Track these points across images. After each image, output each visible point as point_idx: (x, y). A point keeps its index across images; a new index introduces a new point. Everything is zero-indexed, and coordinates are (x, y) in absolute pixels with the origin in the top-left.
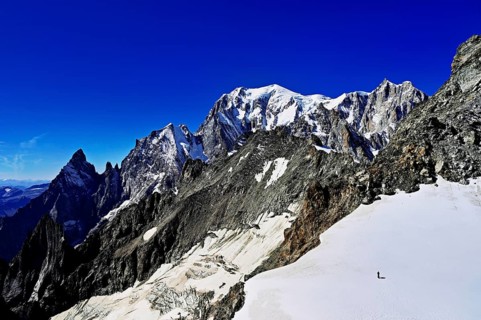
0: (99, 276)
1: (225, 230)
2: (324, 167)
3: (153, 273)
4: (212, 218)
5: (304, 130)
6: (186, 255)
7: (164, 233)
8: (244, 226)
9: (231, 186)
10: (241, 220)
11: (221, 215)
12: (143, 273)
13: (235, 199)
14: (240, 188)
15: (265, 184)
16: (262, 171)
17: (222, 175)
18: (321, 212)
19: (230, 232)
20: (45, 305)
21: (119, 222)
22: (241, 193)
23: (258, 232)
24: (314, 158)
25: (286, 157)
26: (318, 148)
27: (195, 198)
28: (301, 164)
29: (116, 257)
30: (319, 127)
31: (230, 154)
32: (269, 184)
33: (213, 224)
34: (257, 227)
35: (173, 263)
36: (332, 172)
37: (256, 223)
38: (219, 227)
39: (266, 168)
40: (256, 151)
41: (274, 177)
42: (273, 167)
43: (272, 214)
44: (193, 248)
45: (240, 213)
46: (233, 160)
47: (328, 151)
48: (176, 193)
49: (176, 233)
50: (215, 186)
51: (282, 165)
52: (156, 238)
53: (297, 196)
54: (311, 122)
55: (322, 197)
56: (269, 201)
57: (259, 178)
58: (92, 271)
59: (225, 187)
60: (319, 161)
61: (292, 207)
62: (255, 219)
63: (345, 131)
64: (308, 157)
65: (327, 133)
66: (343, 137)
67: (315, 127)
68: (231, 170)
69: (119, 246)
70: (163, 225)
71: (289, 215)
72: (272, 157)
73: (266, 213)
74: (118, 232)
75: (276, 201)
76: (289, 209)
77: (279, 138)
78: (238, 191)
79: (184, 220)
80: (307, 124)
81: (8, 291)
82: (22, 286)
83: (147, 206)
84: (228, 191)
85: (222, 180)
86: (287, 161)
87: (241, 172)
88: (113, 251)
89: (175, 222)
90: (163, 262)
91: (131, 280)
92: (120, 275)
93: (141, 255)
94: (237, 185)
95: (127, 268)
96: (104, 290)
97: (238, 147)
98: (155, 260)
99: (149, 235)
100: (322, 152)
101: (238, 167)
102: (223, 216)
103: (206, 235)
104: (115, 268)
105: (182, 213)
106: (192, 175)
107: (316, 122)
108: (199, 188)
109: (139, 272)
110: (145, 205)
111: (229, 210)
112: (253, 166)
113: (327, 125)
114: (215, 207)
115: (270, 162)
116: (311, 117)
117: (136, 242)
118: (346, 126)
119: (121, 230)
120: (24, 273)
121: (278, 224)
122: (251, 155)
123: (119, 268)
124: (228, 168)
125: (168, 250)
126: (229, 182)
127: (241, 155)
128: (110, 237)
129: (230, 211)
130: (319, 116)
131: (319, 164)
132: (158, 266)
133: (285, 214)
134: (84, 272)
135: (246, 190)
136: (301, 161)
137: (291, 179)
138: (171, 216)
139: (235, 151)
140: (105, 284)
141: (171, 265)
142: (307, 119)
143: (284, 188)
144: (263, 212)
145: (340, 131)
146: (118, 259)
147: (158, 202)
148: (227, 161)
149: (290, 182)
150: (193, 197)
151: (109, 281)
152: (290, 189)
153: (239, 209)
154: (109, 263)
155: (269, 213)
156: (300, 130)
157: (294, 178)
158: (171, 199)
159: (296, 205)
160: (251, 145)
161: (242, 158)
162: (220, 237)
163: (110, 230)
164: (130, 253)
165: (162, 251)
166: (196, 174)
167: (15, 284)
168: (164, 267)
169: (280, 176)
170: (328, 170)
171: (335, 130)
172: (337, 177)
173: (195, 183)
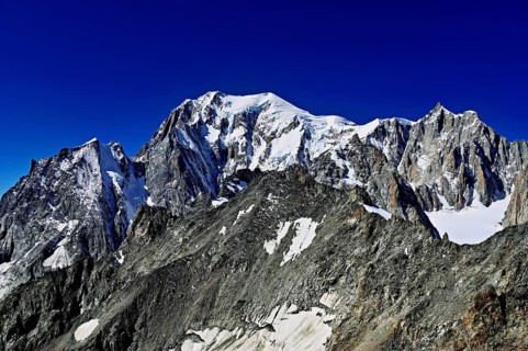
1: (216, 330)
2: (381, 240)
4: (194, 308)
5: (329, 174)
7: (113, 330)
8: (247, 326)
9: (225, 257)
10: (243, 314)
11: (209, 304)
13: (231, 280)
14: (240, 261)
15: (281, 259)
16: (275, 237)
17: (208, 238)
19: (225, 335)
21: (16, 304)
22: (242, 270)
23: (272, 336)
24: (363, 224)
25: (314, 217)
26: (370, 209)
27: (166, 274)
28: (340, 231)
30: (352, 172)
31: (215, 203)
32: (287, 258)
33: (197, 320)
34: (270, 327)
36: (396, 250)
37: (269, 321)
38: (205, 325)
39: (282, 233)
40: (263, 203)
41: (296, 248)
42: (292, 233)
43: (294, 307)
45: (242, 302)
46: (227, 216)
47: (387, 215)
48: (121, 261)
49: (132, 330)
50: (197, 255)
53: (335, 282)
54: (340, 163)
56: (289, 286)
57: (270, 247)
59: (215, 259)
60: (372, 229)
61: (327, 299)
62: (266, 314)
63: (392, 181)
64: (352, 221)
65: (364, 182)
66: (389, 191)
67: (346, 171)
68: (223, 230)
70: (108, 315)
71: (322, 311)
72: (292, 216)
73: (284, 307)
74: (14, 320)
75: (301, 287)
76: (322, 301)
77: (303, 186)
78: (237, 266)
79: (147, 309)
80: (334, 164)
83: (70, 280)
84: (220, 265)
85: (208, 246)
86: (315, 225)
87: (242, 235)
89: (131, 312)
94: (235, 257)
97: (230, 195)
99: (85, 331)
100: (376, 215)
101: (236, 227)
102: (212, 307)
103: (184, 336)
105: (143, 296)
106: (149, 232)
107: (348, 163)
108: (162, 255)
110: (65, 277)
111: (223, 297)
112: (259, 228)
113: (364, 170)
114: (198, 291)
115: (288, 224)
116: (341, 155)
118: (394, 174)
119: (19, 318)
121: (305, 325)
122: (256, 210)
124: (218, 227)
126: (221, 249)
127: (240, 209)
129: (221, 303)
130: (352, 154)
131: (371, 235)
133: (315, 310)
135: (249, 266)
136: (340, 225)
137: (325, 256)
138: (123, 302)
139: (226, 200)
142: (334, 157)
143: (312, 267)
144: (279, 304)
145: (384, 181)
147: (89, 274)
148: (213, 215)
149: (322, 259)
150: (160, 273)
152: (324, 270)
153: (239, 297)
155: (289, 306)
156: (322, 173)
157: (331, 253)
158: (112, 271)
159: (334, 296)
160: (257, 193)
161: (241, 213)
162: (208, 342)
166: (156, 231)
169: (305, 246)
170: (389, 246)
171: (376, 178)
172: (406, 257)
173: (154, 247)
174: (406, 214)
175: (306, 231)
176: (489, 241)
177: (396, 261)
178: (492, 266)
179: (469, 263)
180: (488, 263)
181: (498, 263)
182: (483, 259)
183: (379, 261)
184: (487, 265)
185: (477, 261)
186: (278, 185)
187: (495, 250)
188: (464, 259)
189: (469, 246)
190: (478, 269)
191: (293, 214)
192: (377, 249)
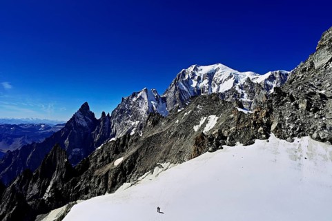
0: (83, 187)
1: (169, 163)
3: (118, 188)
4: (161, 154)
6: (140, 178)
7: (127, 161)
9: (176, 133)
10: (180, 157)
11: (167, 152)
12: (111, 188)
13: (178, 142)
14: (182, 134)
16: (199, 124)
17: (171, 125)
19: (172, 165)
20: (48, 202)
21: (102, 152)
22: (183, 138)
24: (236, 117)
25: (217, 115)
26: (240, 110)
27: (151, 140)
28: (226, 121)
29: (95, 175)
30: (246, 95)
31: (179, 111)
33: (161, 159)
35: (132, 183)
38: (165, 161)
39: (202, 122)
40: (196, 109)
41: (207, 129)
42: (206, 122)
44: (146, 174)
45: (181, 152)
46: (180, 115)
47: (246, 112)
48: (141, 135)
49: (135, 162)
50: (165, 132)
51: (213, 121)
52: (122, 164)
54: (240, 91)
57: (196, 128)
58: (80, 183)
59: (172, 134)
60: (239, 119)
64: (232, 116)
67: (243, 95)
68: (177, 121)
69: (98, 168)
70: (127, 156)
72: (205, 115)
74: (101, 158)
77: (213, 101)
78: (181, 137)
79: (142, 154)
80: (237, 92)
81: (31, 191)
82: (39, 188)
83: (121, 143)
84: (174, 136)
85: (170, 128)
86: (217, 118)
87: (184, 123)
88: (94, 171)
89: (136, 155)
90: (125, 181)
91: (103, 191)
92: (97, 188)
93: (111, 175)
94: (181, 133)
95: (101, 184)
96: (86, 196)
97: (185, 107)
98: (120, 180)
99: (118, 162)
100: (242, 112)
101: (183, 120)
102: (168, 154)
103: (155, 166)
104: (94, 183)
105: (141, 149)
106: (152, 123)
107: (244, 91)
108: (157, 132)
109: (109, 187)
110: (120, 141)
111: (173, 149)
112: (193, 120)
113: (252, 94)
114: (164, 147)
115: (205, 118)
116: (240, 88)
117: (109, 166)
119: (103, 157)
120: (41, 180)
122: (192, 112)
123: (97, 183)
124: (176, 120)
125: (129, 173)
126: (175, 130)
127: (185, 112)
128: (96, 161)
129: (174, 151)
130: (246, 87)
132: (122, 184)
134: (74, 183)
135: (186, 137)
136: (227, 118)
138: (133, 150)
139: (183, 109)
140: (87, 193)
141: (130, 184)
142: (237, 89)
145: (261, 98)
146: (97, 176)
147: (128, 140)
148: (176, 114)
150: (149, 139)
151: (90, 191)
153: (180, 150)
154: (90, 179)
158: (137, 139)
160: (193, 105)
161: (186, 114)
162: (165, 168)
163: (96, 157)
164: (104, 173)
165: (125, 174)
166: (155, 123)
167: (35, 186)
168: (125, 185)
169: (211, 128)
171: (257, 97)
173: (154, 129)
186: (202, 101)
191: (208, 114)
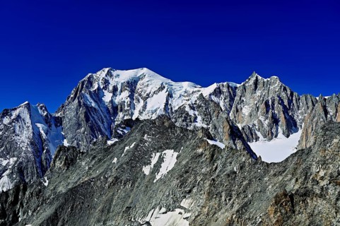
2: (219, 162)
4: (96, 214)
5: (185, 120)
8: (133, 223)
9: (117, 178)
10: (130, 216)
11: (107, 210)
13: (121, 193)
14: (128, 180)
15: (155, 178)
16: (150, 164)
17: (105, 166)
18: (288, 218)
22: (129, 186)
24: (207, 153)
25: (175, 149)
26: (211, 142)
27: (77, 191)
28: (193, 158)
30: (199, 118)
31: (109, 143)
32: (158, 177)
33: (99, 221)
34: (148, 224)
36: (229, 168)
37: (147, 219)
38: (105, 224)
39: (154, 160)
40: (142, 141)
41: (164, 170)
42: (161, 160)
43: (164, 210)
45: (129, 208)
46: (117, 151)
47: (222, 146)
48: (46, 184)
50: (98, 178)
53: (190, 191)
54: (191, 113)
55: (289, 204)
56: (160, 195)
57: (147, 170)
59: (110, 180)
60: (213, 156)
61: (185, 203)
62: (145, 215)
63: (226, 124)
64: (200, 151)
65: (208, 125)
66: (224, 130)
67: (196, 118)
68: (115, 160)
70: (38, 222)
71: (182, 211)
72: (160, 149)
73: (157, 209)
75: (168, 196)
76: (182, 205)
77: (166, 129)
78: (125, 184)
79: (64, 216)
80: (188, 114)
83: (11, 199)
84: (114, 183)
85: (105, 172)
86: (176, 154)
87: (128, 163)
89: (54, 219)
94: (124, 178)
97: (119, 136)
100: (215, 146)
101: (124, 158)
102: (109, 212)
105: (61, 207)
106: (65, 164)
107: (197, 113)
108: (74, 179)
110: (7, 197)
111: (116, 205)
112: (140, 157)
113: (207, 117)
114: (99, 202)
115: (158, 154)
116: (192, 108)
118: (227, 119)
121: (171, 221)
122: (137, 146)
124: (112, 158)
126: (114, 173)
127: (126, 145)
129: (117, 208)
130: (199, 106)
131: (212, 159)
133: (178, 210)
135: (133, 183)
136: (192, 154)
137: (183, 174)
138: (48, 211)
139: (117, 140)
142: (187, 109)
143: (175, 182)
144: (154, 208)
145: (221, 123)
147: (24, 194)
148: (108, 150)
149: (181, 176)
150: (73, 191)
152: (182, 184)
153: (127, 205)
155: (160, 209)
156: (180, 120)
157: (187, 172)
158: (40, 191)
159: (190, 200)
160: (137, 135)
161: (127, 148)
166: (70, 163)
169: (170, 169)
170: (224, 165)
171: (216, 122)
172: (235, 173)
173: (69, 173)
174: (235, 145)
175: (170, 159)
176: (287, 160)
177: (229, 175)
178: (290, 176)
179: (275, 175)
180: (287, 174)
181: (293, 174)
182: (284, 172)
183: (218, 176)
184: (286, 176)
185: (280, 173)
186: (150, 129)
187: (291, 166)
188: (272, 173)
189: (275, 164)
190: (281, 178)
191: (161, 148)
192: (216, 168)
